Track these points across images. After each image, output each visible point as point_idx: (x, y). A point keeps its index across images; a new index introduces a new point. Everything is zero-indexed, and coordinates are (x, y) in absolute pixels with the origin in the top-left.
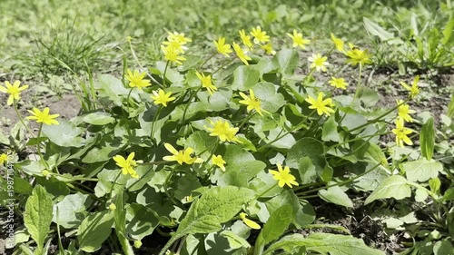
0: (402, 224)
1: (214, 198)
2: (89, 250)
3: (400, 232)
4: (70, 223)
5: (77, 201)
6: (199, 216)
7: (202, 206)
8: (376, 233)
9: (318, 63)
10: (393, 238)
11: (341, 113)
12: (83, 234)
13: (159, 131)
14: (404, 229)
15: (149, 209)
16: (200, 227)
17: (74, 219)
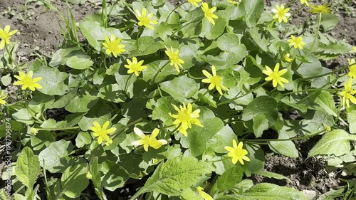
0: (341, 162)
1: (176, 165)
2: (71, 195)
3: (339, 169)
4: (55, 168)
5: (61, 147)
6: (163, 177)
7: (166, 170)
8: (317, 170)
9: (280, 14)
10: (332, 174)
11: (298, 62)
12: (66, 181)
13: (132, 85)
14: (342, 166)
15: (121, 167)
16: (163, 188)
17: (58, 164)
